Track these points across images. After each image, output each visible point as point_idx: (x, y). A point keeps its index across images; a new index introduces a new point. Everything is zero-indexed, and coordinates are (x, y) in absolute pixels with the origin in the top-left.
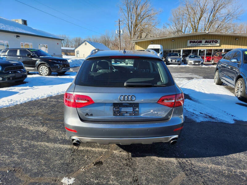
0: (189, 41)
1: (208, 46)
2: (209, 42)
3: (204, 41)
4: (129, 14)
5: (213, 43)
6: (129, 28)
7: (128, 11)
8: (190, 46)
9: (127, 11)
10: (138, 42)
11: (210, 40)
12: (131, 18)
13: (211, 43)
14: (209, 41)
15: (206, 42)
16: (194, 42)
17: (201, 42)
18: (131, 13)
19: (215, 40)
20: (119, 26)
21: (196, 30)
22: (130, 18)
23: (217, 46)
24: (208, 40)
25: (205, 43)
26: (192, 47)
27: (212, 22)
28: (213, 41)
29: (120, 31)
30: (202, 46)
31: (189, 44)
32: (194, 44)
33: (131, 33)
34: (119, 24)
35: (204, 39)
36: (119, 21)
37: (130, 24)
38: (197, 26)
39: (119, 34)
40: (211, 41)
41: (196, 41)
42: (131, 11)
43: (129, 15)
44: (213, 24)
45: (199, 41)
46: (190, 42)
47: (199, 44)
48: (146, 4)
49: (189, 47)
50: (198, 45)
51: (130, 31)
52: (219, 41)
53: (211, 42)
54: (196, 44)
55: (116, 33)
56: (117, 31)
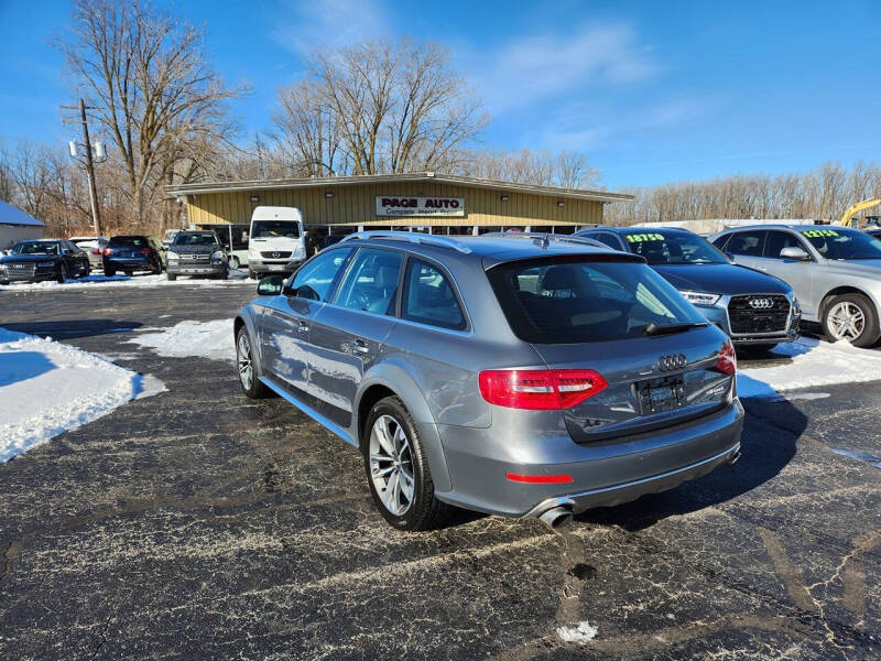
0: (379, 201)
1: (436, 217)
2: (437, 205)
3: (422, 202)
4: (114, 82)
5: (446, 206)
6: (122, 142)
7: (110, 70)
8: (384, 213)
9: (104, 72)
10: (199, 196)
11: (438, 199)
12: (125, 100)
13: (444, 208)
14: (436, 201)
15: (429, 204)
16: (395, 203)
17: (414, 204)
18: (122, 80)
19: (451, 200)
20: (82, 127)
21: (368, 163)
22: (118, 98)
23: (458, 217)
24: (433, 199)
25: (426, 206)
26: (389, 218)
27: (409, 145)
28: (447, 202)
29: (89, 148)
30: (418, 217)
31: (381, 210)
32: (396, 208)
33: (129, 157)
34: (85, 119)
35: (422, 194)
36: (84, 107)
37: (122, 121)
38: (368, 151)
39: (85, 160)
40: (441, 201)
41: (400, 199)
42: (123, 71)
43: (116, 88)
44: (414, 148)
45: (409, 198)
46: (385, 203)
47: (408, 209)
48: (183, 54)
49: (383, 218)
50: (407, 212)
51: (126, 147)
52: (461, 202)
53: (441, 206)
54: (401, 208)
55: (73, 152)
56: (76, 144)
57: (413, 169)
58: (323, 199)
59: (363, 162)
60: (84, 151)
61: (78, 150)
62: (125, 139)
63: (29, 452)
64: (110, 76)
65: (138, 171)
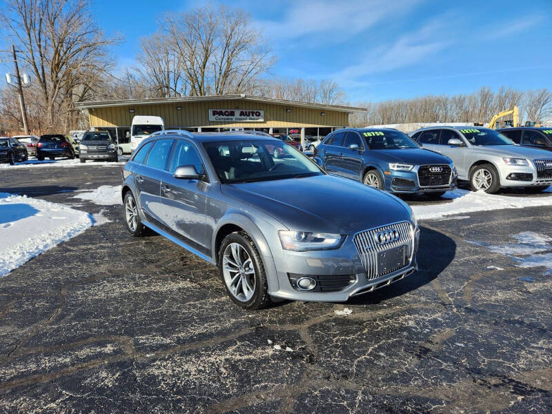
0: (210, 112)
1: (246, 122)
2: (247, 114)
3: (237, 113)
4: (32, 34)
5: (253, 115)
6: (37, 71)
7: (29, 26)
8: (214, 120)
9: (25, 27)
10: (96, 109)
11: (247, 111)
12: (40, 46)
13: (251, 116)
15: (242, 114)
16: (221, 113)
17: (232, 114)
18: (37, 32)
19: (255, 111)
20: (14, 64)
21: (200, 88)
22: (35, 45)
23: (260, 122)
24: (244, 111)
25: (241, 115)
26: (217, 123)
27: (226, 75)
28: (253, 113)
29: (19, 78)
30: (236, 122)
31: (212, 118)
32: (221, 117)
33: (44, 83)
34: (16, 59)
35: (237, 108)
36: (15, 51)
37: (38, 60)
38: (200, 79)
39: (17, 86)
40: (249, 112)
41: (224, 111)
42: (37, 27)
43: (33, 38)
44: (229, 78)
45: (229, 111)
46: (214, 113)
47: (229, 117)
48: (77, 16)
49: (214, 123)
50: (228, 119)
51: (42, 78)
52: (262, 113)
53: (249, 115)
54: (225, 117)
55: (9, 81)
56: (11, 75)
57: (229, 91)
58: (175, 111)
59: (197, 86)
60: (16, 80)
61: (12, 80)
62: (40, 72)
63: (48, 251)
64: (29, 30)
65: (50, 93)
